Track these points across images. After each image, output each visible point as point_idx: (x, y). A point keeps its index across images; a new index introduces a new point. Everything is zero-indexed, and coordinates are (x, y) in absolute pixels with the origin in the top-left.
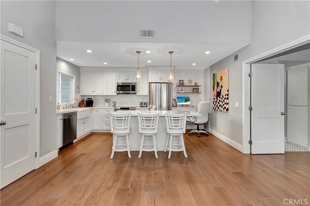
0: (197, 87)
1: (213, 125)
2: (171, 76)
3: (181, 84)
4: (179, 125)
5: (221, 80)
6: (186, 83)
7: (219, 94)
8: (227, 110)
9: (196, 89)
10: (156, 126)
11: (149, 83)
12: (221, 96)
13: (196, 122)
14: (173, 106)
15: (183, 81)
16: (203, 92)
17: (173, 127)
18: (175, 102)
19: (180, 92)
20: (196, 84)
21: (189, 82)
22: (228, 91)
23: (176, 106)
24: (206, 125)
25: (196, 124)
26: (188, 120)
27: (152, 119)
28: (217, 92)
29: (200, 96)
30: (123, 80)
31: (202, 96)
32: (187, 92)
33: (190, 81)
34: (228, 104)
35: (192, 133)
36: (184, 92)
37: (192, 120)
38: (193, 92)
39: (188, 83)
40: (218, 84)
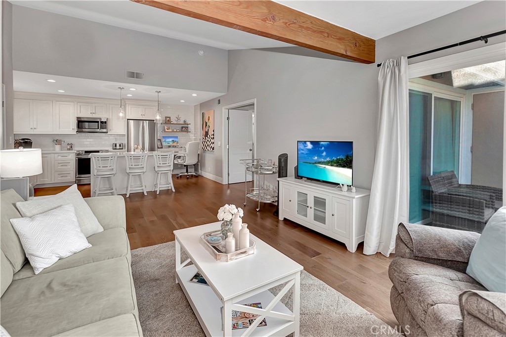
0: (186, 126)
1: (203, 165)
2: (158, 116)
3: (167, 121)
4: (167, 162)
5: (209, 120)
6: (173, 120)
7: (207, 134)
8: (213, 149)
9: (185, 128)
10: (145, 165)
11: (128, 119)
12: (209, 136)
13: (184, 164)
14: (158, 148)
15: (170, 118)
16: (193, 131)
17: (162, 165)
18: (160, 143)
19: (166, 130)
20: (185, 121)
21: (176, 119)
22: (213, 131)
23: (162, 148)
24: (196, 166)
25: (185, 166)
26: (176, 162)
27: (141, 158)
28: (206, 132)
29: (190, 135)
30: (86, 113)
31: (192, 136)
32: (175, 130)
33: (178, 119)
34: (213, 143)
35: (181, 176)
36: (171, 131)
37: (180, 161)
38: (182, 131)
39: (176, 121)
40: (206, 123)
